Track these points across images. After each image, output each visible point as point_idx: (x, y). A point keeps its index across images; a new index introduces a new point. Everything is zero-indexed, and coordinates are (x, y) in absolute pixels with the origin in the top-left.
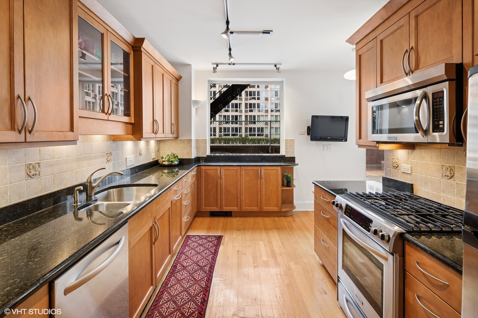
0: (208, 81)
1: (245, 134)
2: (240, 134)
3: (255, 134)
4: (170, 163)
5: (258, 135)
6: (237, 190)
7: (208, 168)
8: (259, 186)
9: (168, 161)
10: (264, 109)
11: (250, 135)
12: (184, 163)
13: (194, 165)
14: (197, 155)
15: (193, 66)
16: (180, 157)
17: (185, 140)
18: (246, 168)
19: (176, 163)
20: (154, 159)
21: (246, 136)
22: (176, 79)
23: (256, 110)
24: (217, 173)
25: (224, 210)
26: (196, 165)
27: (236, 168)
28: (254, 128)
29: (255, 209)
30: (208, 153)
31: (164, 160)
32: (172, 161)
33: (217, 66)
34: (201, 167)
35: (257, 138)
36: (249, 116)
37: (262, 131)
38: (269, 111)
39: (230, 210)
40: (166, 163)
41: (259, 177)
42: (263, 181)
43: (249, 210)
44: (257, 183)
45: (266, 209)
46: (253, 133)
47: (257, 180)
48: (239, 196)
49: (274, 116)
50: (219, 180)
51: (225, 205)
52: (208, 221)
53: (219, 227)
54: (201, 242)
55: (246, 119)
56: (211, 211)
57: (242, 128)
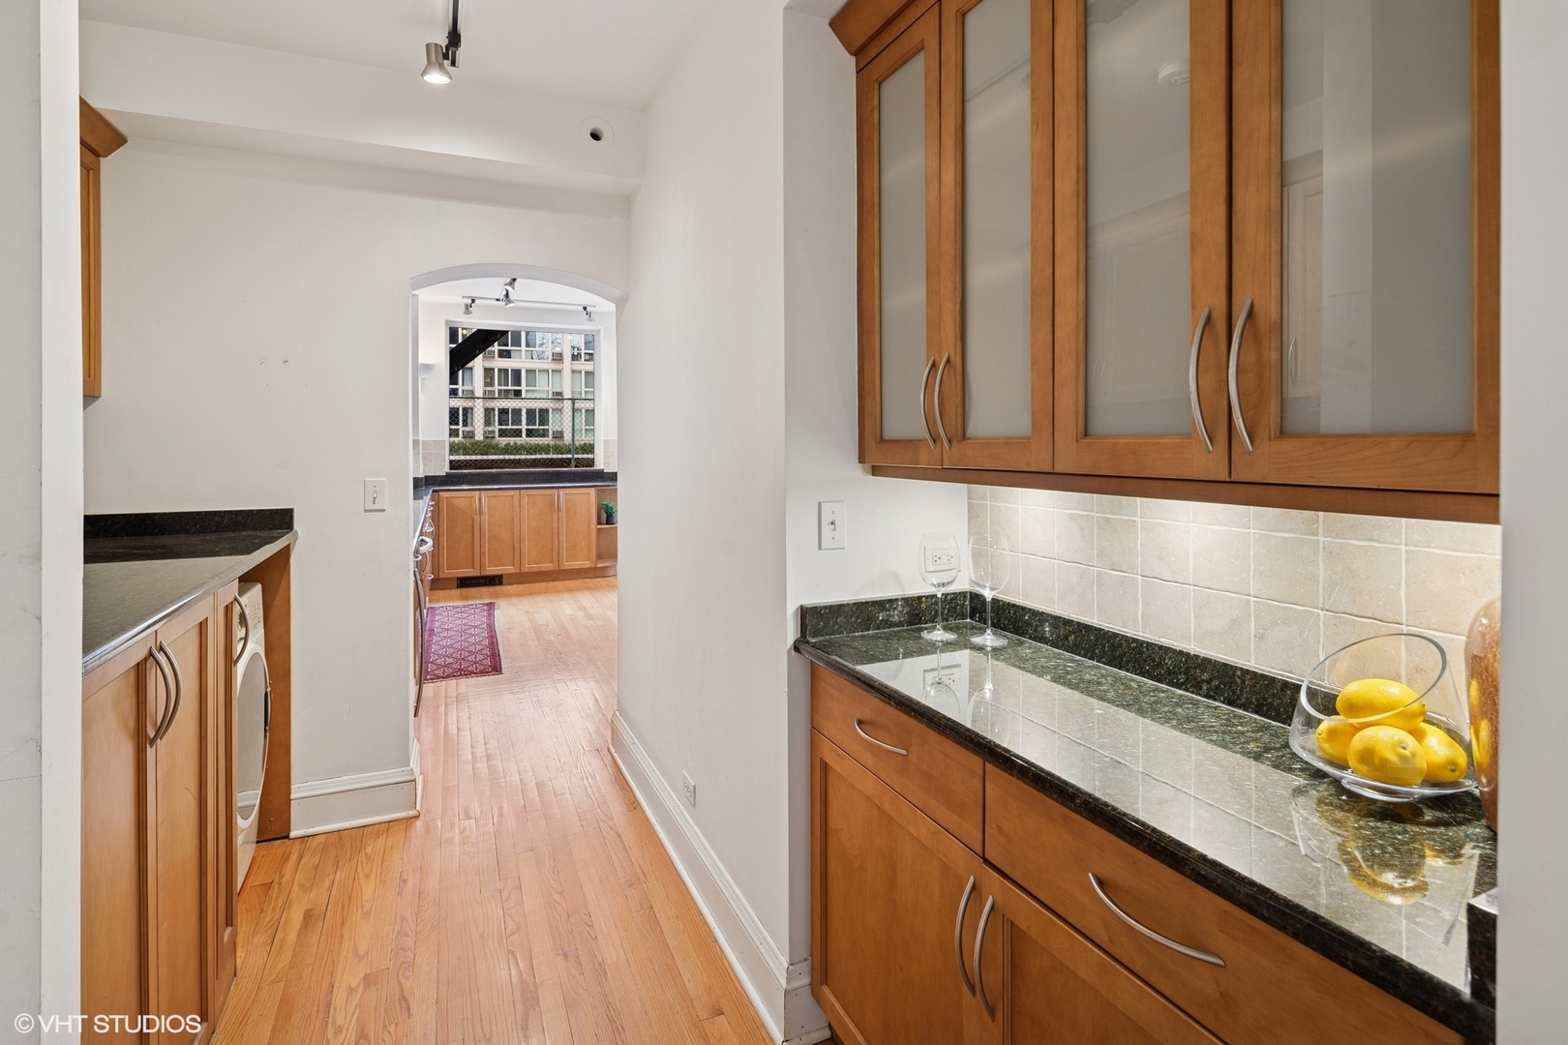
0: (446, 321)
1: (485, 432)
2: (468, 429)
3: (520, 431)
5: (530, 433)
6: (513, 533)
7: (453, 494)
8: (555, 525)
10: (549, 350)
11: (503, 433)
14: (425, 472)
18: (530, 492)
21: (488, 436)
23: (523, 352)
24: (472, 505)
25: (488, 574)
26: (430, 491)
27: (511, 493)
28: (517, 412)
29: (548, 566)
30: (447, 468)
33: (473, 301)
34: (439, 493)
35: (527, 443)
36: (497, 371)
37: (544, 420)
38: (567, 357)
39: (500, 573)
41: (554, 508)
42: (563, 515)
43: (536, 570)
44: (552, 520)
45: (568, 565)
46: (515, 427)
47: (552, 514)
48: (517, 545)
49: (581, 372)
50: (477, 518)
51: (488, 565)
52: (456, 592)
53: (483, 595)
54: (459, 610)
55: (489, 380)
56: (460, 576)
57: (472, 409)
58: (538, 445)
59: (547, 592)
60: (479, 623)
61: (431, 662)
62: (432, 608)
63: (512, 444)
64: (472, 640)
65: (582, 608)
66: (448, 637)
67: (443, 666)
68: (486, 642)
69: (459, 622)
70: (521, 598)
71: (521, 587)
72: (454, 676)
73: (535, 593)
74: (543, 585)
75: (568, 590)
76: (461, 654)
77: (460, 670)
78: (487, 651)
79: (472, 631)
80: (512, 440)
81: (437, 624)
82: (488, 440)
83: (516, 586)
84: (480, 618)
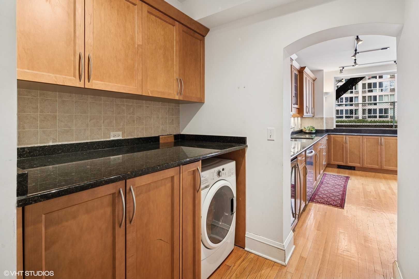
1: (363, 116)
2: (356, 116)
3: (376, 116)
4: (310, 131)
5: (380, 117)
6: (360, 152)
7: (336, 136)
8: (379, 151)
9: (309, 130)
10: (389, 88)
11: (369, 117)
12: (319, 132)
13: (326, 134)
14: (326, 128)
15: (324, 70)
16: (316, 128)
17: (319, 118)
18: (367, 137)
19: (314, 131)
20: (300, 129)
21: (363, 118)
22: (313, 80)
23: (378, 90)
24: (343, 140)
25: (349, 165)
26: (327, 134)
27: (359, 137)
28: (375, 110)
29: (376, 167)
30: (335, 127)
31: (306, 129)
32: (311, 130)
33: (343, 68)
34: (331, 135)
35: (379, 120)
36: (368, 96)
37: (386, 112)
39: (354, 166)
40: (307, 131)
41: (379, 144)
42: (383, 147)
43: (370, 167)
44: (378, 149)
45: (385, 167)
46: (374, 115)
47: (378, 146)
48: (361, 156)
50: (344, 145)
51: (349, 161)
52: (336, 170)
53: (346, 173)
54: (335, 177)
55: (364, 100)
56: (338, 164)
57: (358, 109)
58: (384, 121)
59: (374, 177)
60: (341, 184)
61: (318, 195)
62: (325, 174)
63: (373, 120)
64: (336, 190)
65: (391, 188)
66: (327, 187)
67: (321, 198)
68: (341, 193)
69: (333, 181)
70: (361, 177)
71: (363, 173)
72: (324, 204)
73: (369, 177)
74: (373, 174)
75: (385, 178)
76: (330, 195)
77: (327, 202)
78: (340, 197)
79: (337, 186)
80: (373, 119)
81: (325, 180)
82: (364, 119)
83: (361, 172)
84: (342, 182)
